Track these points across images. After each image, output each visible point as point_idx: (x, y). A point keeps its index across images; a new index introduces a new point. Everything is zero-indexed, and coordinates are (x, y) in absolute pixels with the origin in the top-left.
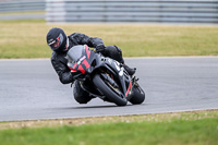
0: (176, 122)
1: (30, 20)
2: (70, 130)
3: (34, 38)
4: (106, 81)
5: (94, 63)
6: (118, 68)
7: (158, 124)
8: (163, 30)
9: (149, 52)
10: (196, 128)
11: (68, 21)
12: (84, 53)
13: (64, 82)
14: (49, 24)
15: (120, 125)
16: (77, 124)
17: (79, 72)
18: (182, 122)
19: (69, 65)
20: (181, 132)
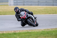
0: (43, 32)
1: (4, 5)
2: (15, 34)
3: (5, 10)
4: (30, 20)
5: (27, 16)
6: (33, 17)
7: (38, 32)
8: (39, 7)
9: (36, 13)
10: (48, 33)
11: (14, 5)
12: (24, 13)
13: (19, 21)
14: (9, 6)
15: (28, 32)
16: (17, 32)
17: (23, 18)
18: (44, 32)
19: (20, 16)
20: (44, 34)
